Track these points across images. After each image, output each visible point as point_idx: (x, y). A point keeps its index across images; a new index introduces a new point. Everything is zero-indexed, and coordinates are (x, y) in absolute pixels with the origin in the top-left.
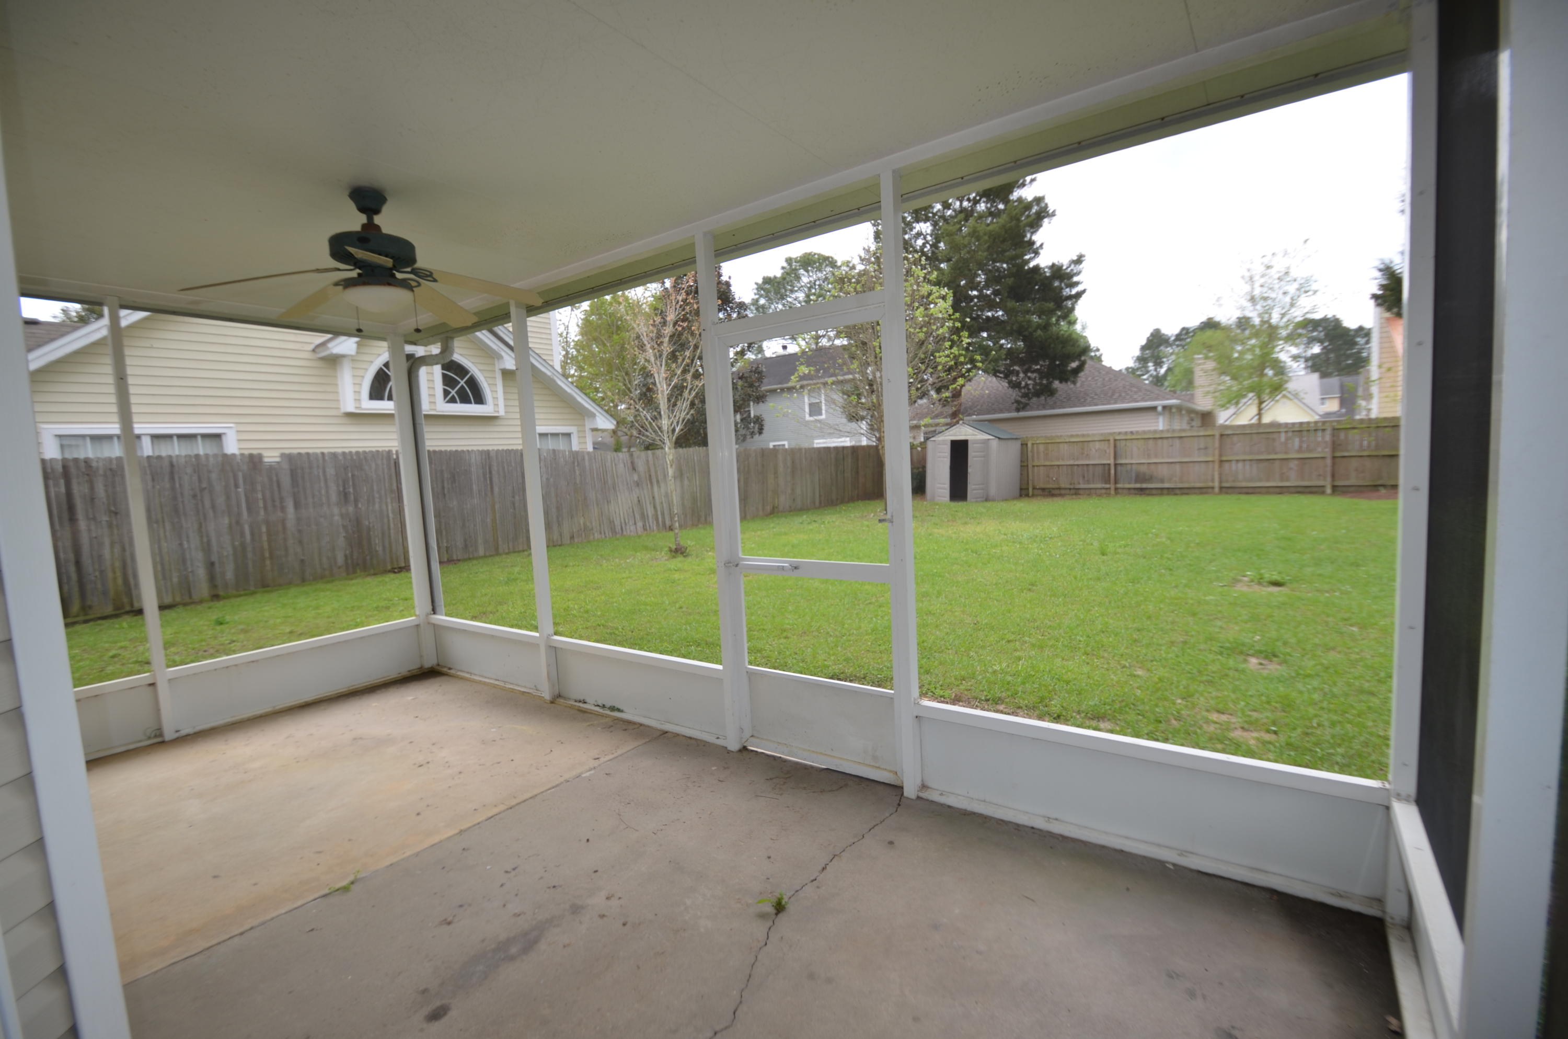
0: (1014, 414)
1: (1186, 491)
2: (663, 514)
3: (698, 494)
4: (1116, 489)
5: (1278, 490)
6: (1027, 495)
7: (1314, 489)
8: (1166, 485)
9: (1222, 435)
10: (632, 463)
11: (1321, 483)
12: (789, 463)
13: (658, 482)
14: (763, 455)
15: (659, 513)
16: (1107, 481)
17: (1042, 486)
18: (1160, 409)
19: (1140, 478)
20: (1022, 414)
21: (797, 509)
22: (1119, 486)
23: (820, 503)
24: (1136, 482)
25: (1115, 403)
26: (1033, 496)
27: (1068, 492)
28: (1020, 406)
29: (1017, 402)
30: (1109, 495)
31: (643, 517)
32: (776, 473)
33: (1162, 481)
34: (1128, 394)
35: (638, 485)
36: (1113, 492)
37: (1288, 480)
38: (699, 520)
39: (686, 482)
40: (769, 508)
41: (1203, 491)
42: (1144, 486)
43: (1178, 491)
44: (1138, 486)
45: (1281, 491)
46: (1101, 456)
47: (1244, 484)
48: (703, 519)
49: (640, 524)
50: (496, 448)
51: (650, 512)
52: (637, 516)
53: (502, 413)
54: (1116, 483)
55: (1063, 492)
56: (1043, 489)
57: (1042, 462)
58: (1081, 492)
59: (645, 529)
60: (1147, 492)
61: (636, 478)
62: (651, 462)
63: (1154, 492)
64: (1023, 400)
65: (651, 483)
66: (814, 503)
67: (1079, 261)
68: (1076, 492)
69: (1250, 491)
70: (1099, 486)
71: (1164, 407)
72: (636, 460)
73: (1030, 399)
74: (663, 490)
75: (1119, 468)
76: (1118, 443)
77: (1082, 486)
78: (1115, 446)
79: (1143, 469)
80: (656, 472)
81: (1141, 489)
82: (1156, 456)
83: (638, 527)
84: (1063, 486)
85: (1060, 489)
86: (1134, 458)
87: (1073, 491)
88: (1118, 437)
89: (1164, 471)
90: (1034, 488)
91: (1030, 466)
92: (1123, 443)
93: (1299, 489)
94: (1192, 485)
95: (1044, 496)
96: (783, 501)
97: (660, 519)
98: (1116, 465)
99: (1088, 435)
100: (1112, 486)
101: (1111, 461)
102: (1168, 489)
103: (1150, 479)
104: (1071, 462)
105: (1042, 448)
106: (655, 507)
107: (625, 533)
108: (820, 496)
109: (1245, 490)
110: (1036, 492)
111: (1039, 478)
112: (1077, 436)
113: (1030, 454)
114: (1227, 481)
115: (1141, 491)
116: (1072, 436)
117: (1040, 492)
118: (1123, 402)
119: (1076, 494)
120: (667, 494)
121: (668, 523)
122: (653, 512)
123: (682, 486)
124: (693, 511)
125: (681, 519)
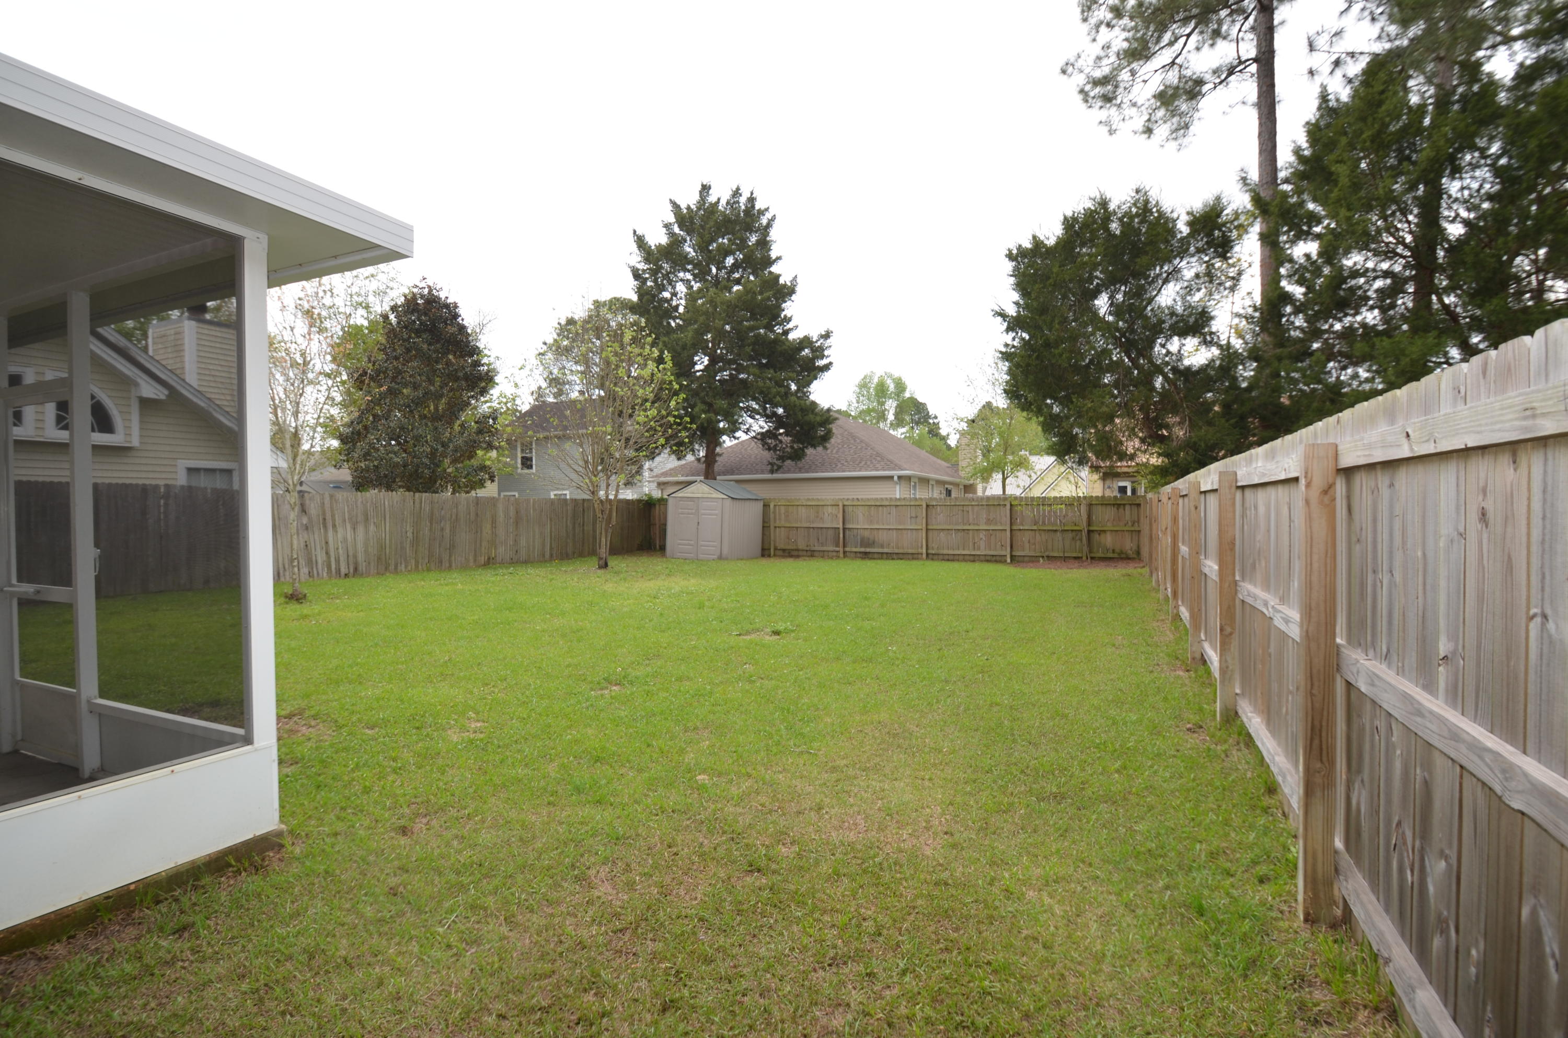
0: (769, 476)
1: (901, 556)
2: (338, 561)
3: (388, 542)
4: (845, 552)
5: (972, 558)
6: (769, 556)
7: (998, 558)
8: (886, 550)
9: (927, 506)
10: (302, 505)
11: (1003, 553)
12: (512, 513)
13: (334, 526)
14: (477, 504)
15: (333, 560)
16: (837, 545)
17: (781, 546)
18: (896, 478)
19: (865, 542)
20: (776, 476)
21: (519, 560)
22: (847, 549)
23: (551, 555)
24: (861, 546)
25: (860, 471)
26: (775, 555)
27: (805, 553)
28: (774, 468)
29: (771, 464)
30: (838, 557)
31: (310, 562)
32: (494, 522)
33: (882, 546)
34: (872, 463)
35: (307, 528)
36: (841, 555)
37: (979, 549)
38: (386, 569)
39: (372, 528)
40: (482, 560)
41: (914, 556)
42: (868, 550)
43: (895, 556)
44: (863, 550)
45: (973, 559)
46: (831, 519)
47: (945, 552)
48: (392, 567)
50: (107, 481)
51: (321, 557)
53: (135, 442)
54: (844, 546)
55: (801, 553)
56: (784, 550)
57: (783, 523)
58: (816, 554)
59: (310, 574)
60: (870, 556)
61: (305, 520)
62: (327, 505)
63: (876, 556)
64: (779, 463)
66: (544, 556)
67: (827, 336)
68: (811, 554)
69: (951, 558)
70: (831, 548)
71: (900, 477)
72: (307, 502)
73: (783, 461)
74: (340, 535)
75: (847, 532)
76: (846, 508)
77: (816, 548)
78: (844, 511)
79: (866, 534)
80: (333, 516)
81: (866, 553)
82: (878, 523)
83: (302, 574)
84: (800, 548)
85: (798, 550)
86: (860, 522)
87: (809, 553)
88: (846, 503)
89: (882, 537)
90: (776, 549)
91: (772, 527)
92: (850, 509)
93: (989, 558)
94: (905, 551)
95: (784, 557)
96: (501, 551)
97: (333, 566)
98: (844, 529)
99: (822, 500)
100: (841, 549)
101: (841, 526)
102: (887, 553)
103: (872, 544)
104: (807, 525)
105: (783, 509)
106: (327, 553)
107: (282, 579)
108: (551, 548)
109: (946, 557)
110: (778, 553)
111: (779, 539)
112: (813, 499)
113: (772, 516)
114: (933, 548)
115: (866, 556)
116: (808, 500)
117: (780, 553)
118: (866, 470)
119: (812, 556)
120: (345, 540)
121: (343, 570)
122: (325, 558)
123: (367, 532)
124: (379, 559)
125: (362, 567)
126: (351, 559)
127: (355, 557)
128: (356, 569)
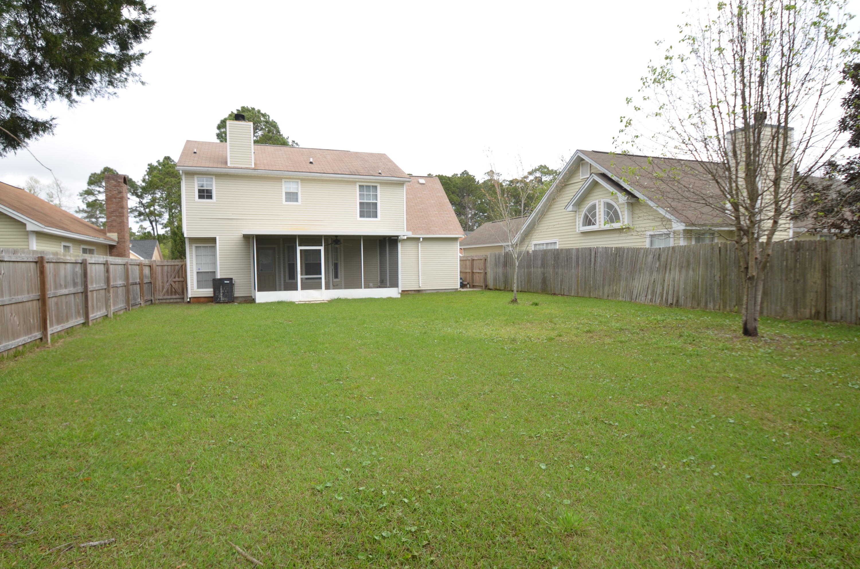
2: (667, 294)
3: (700, 283)
13: (670, 269)
15: (665, 292)
31: (653, 293)
35: (656, 271)
38: (698, 305)
39: (691, 272)
48: (703, 304)
49: (649, 297)
52: (650, 292)
65: (666, 270)
74: (672, 276)
80: (671, 262)
106: (663, 288)
120: (674, 280)
121: (670, 301)
122: (661, 291)
123: (687, 274)
124: (693, 297)
125: (682, 301)
126: (675, 293)
127: (678, 292)
128: (677, 301)
